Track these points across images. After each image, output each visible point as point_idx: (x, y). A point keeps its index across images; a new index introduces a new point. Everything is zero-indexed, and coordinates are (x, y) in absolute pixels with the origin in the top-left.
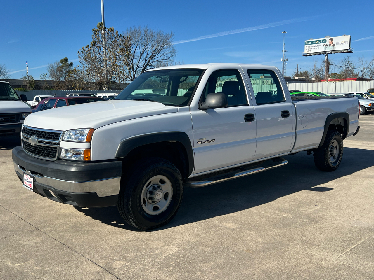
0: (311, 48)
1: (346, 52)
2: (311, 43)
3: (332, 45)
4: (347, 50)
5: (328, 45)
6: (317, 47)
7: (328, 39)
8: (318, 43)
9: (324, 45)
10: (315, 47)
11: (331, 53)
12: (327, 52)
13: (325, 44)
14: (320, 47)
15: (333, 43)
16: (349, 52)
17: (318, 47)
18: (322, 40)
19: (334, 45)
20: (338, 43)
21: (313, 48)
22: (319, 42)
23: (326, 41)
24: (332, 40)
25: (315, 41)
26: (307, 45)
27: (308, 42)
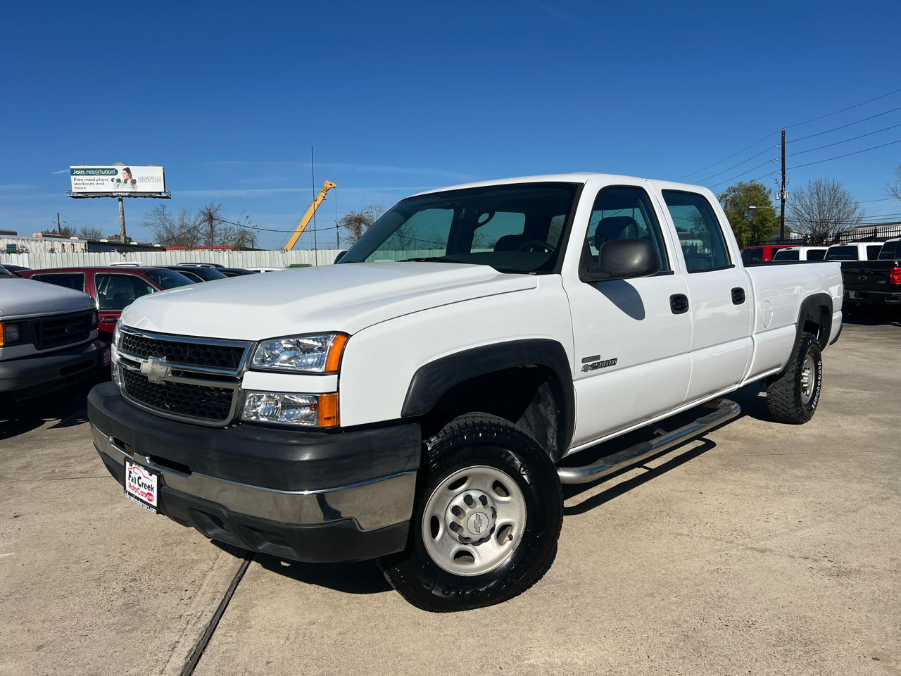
0: (85, 182)
1: (159, 197)
2: (85, 172)
3: (129, 181)
4: (160, 193)
5: (122, 180)
6: (99, 182)
7: (120, 168)
8: (100, 175)
9: (112, 180)
10: (95, 182)
11: (129, 196)
12: (122, 194)
13: (116, 177)
14: (105, 182)
15: (131, 177)
16: (164, 197)
17: (102, 182)
18: (109, 169)
19: (134, 182)
20: (141, 179)
21: (89, 182)
22: (101, 172)
23: (116, 172)
24: (128, 170)
25: (94, 169)
26: (76, 175)
27: (76, 170)
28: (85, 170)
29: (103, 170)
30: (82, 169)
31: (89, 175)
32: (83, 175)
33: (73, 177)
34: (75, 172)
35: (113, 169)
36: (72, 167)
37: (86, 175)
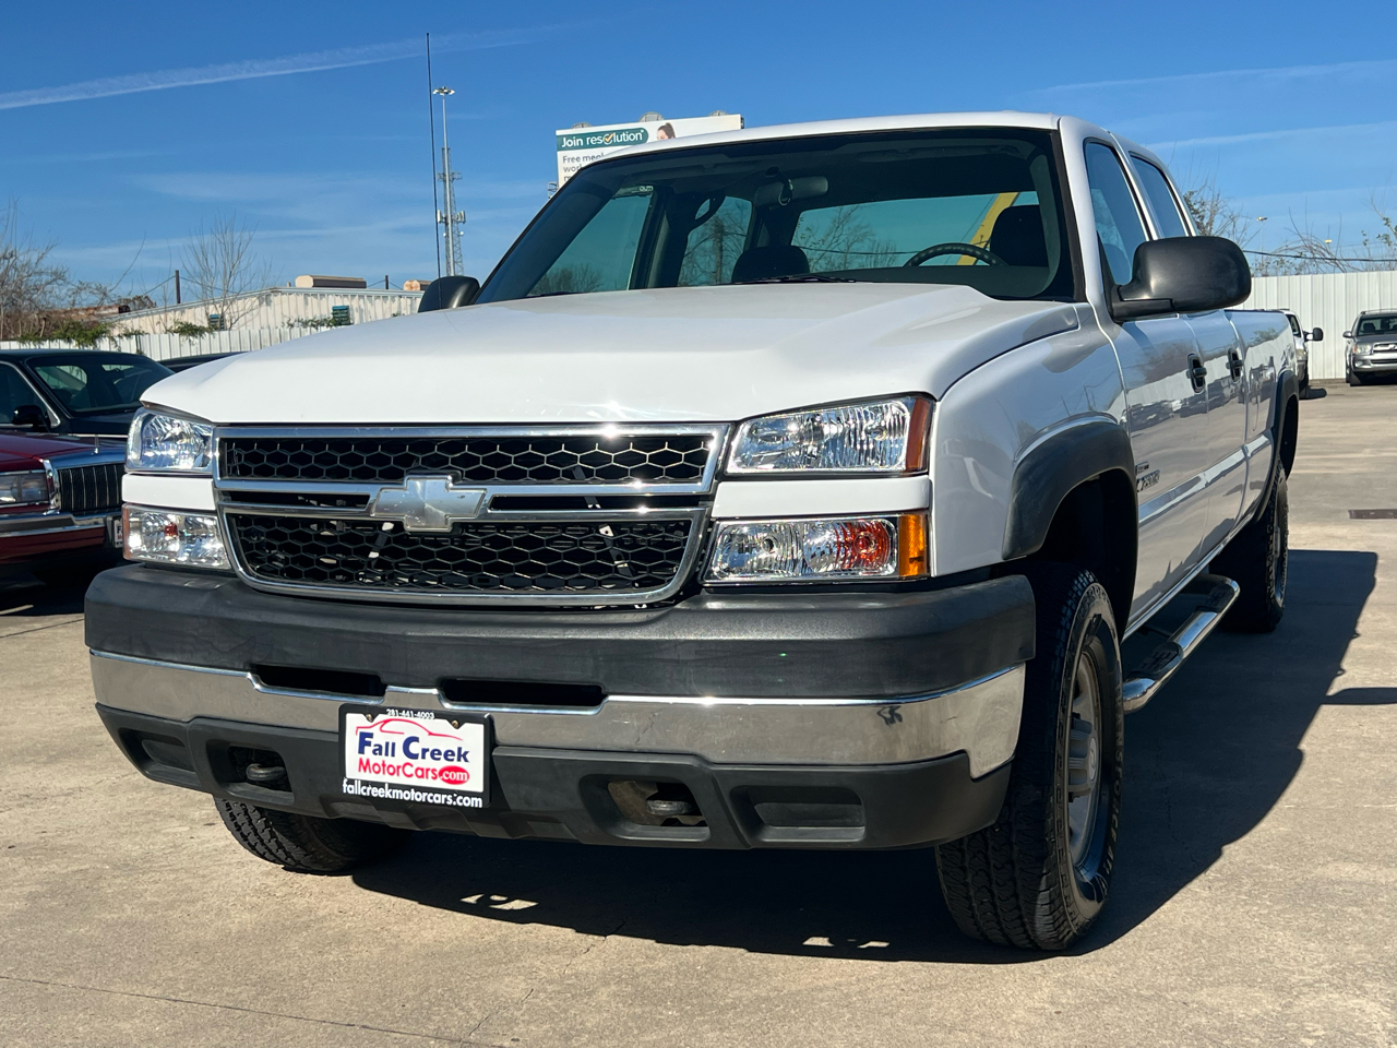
24: (667, 130)
25: (602, 134)
26: (567, 148)
27: (569, 137)
28: (584, 136)
29: (619, 132)
30: (578, 136)
31: (591, 146)
32: (579, 147)
33: (560, 154)
34: (566, 143)
35: (638, 130)
36: (559, 133)
37: (585, 147)
